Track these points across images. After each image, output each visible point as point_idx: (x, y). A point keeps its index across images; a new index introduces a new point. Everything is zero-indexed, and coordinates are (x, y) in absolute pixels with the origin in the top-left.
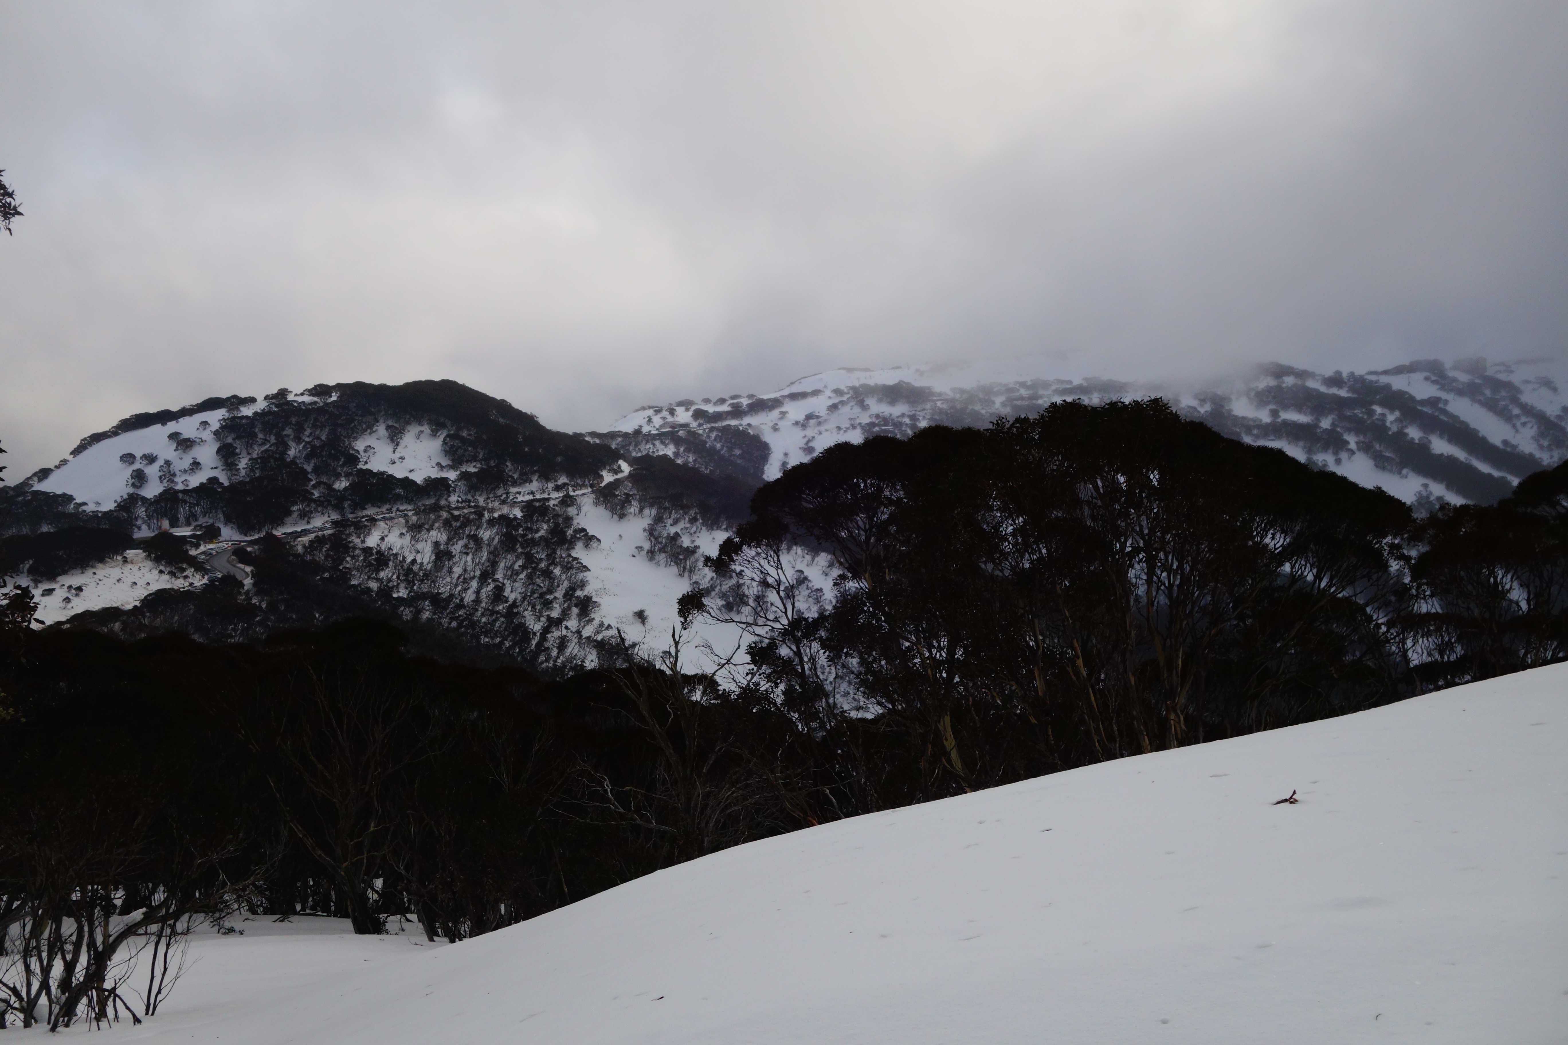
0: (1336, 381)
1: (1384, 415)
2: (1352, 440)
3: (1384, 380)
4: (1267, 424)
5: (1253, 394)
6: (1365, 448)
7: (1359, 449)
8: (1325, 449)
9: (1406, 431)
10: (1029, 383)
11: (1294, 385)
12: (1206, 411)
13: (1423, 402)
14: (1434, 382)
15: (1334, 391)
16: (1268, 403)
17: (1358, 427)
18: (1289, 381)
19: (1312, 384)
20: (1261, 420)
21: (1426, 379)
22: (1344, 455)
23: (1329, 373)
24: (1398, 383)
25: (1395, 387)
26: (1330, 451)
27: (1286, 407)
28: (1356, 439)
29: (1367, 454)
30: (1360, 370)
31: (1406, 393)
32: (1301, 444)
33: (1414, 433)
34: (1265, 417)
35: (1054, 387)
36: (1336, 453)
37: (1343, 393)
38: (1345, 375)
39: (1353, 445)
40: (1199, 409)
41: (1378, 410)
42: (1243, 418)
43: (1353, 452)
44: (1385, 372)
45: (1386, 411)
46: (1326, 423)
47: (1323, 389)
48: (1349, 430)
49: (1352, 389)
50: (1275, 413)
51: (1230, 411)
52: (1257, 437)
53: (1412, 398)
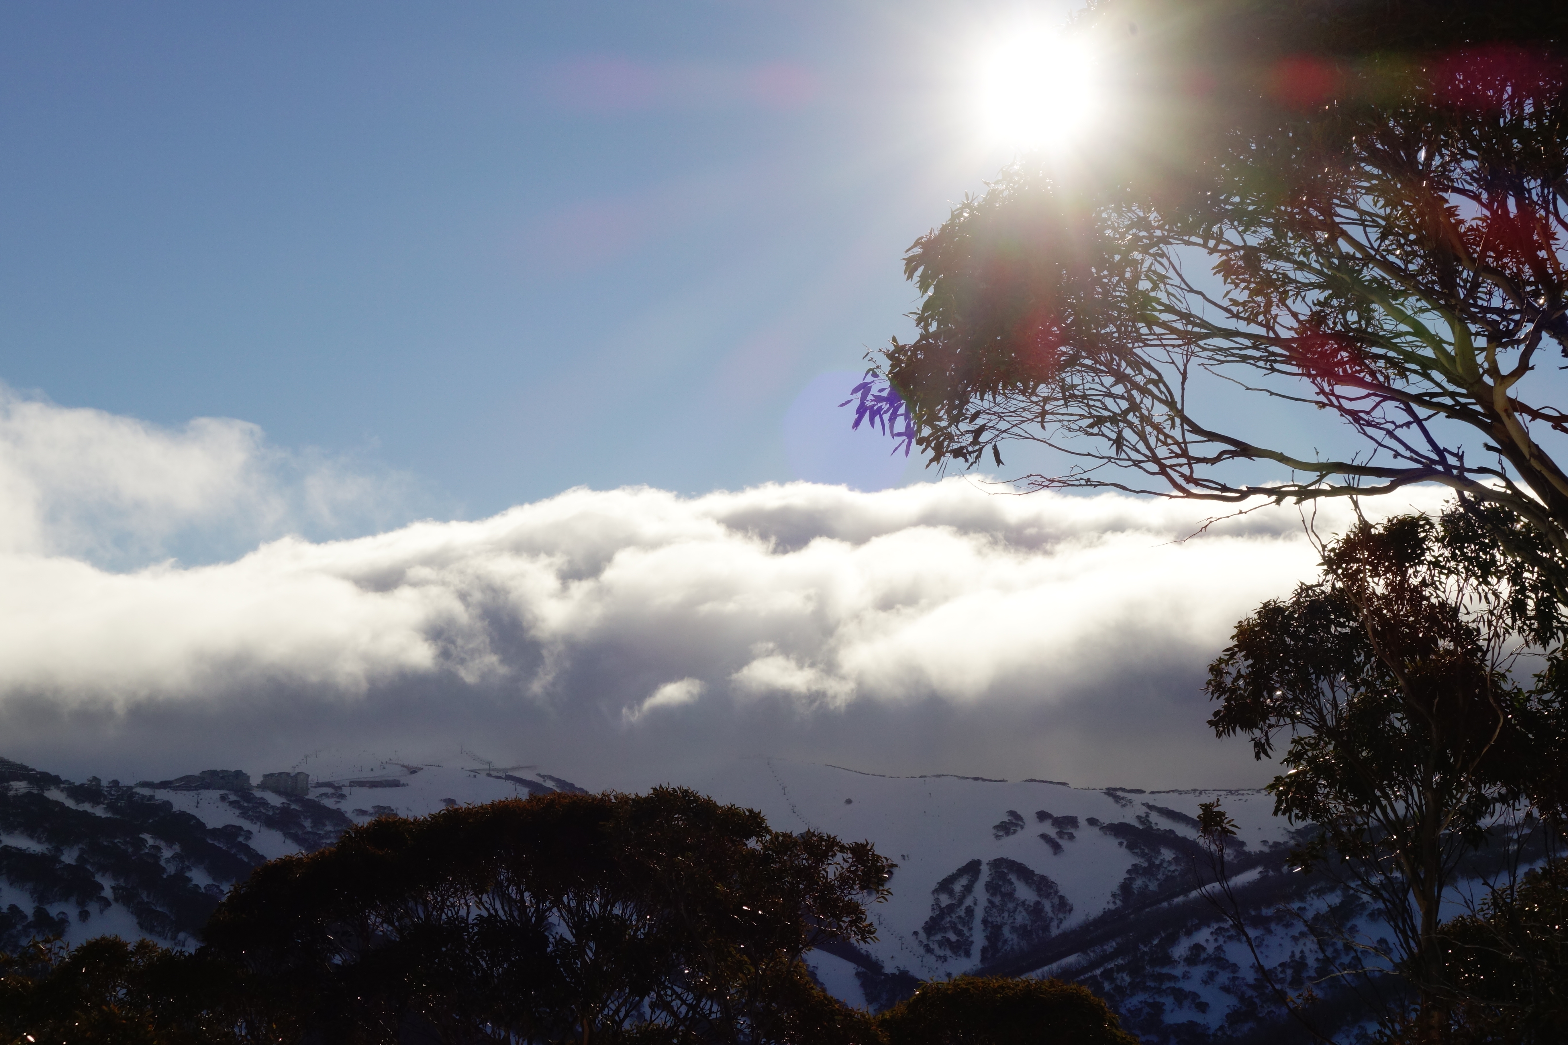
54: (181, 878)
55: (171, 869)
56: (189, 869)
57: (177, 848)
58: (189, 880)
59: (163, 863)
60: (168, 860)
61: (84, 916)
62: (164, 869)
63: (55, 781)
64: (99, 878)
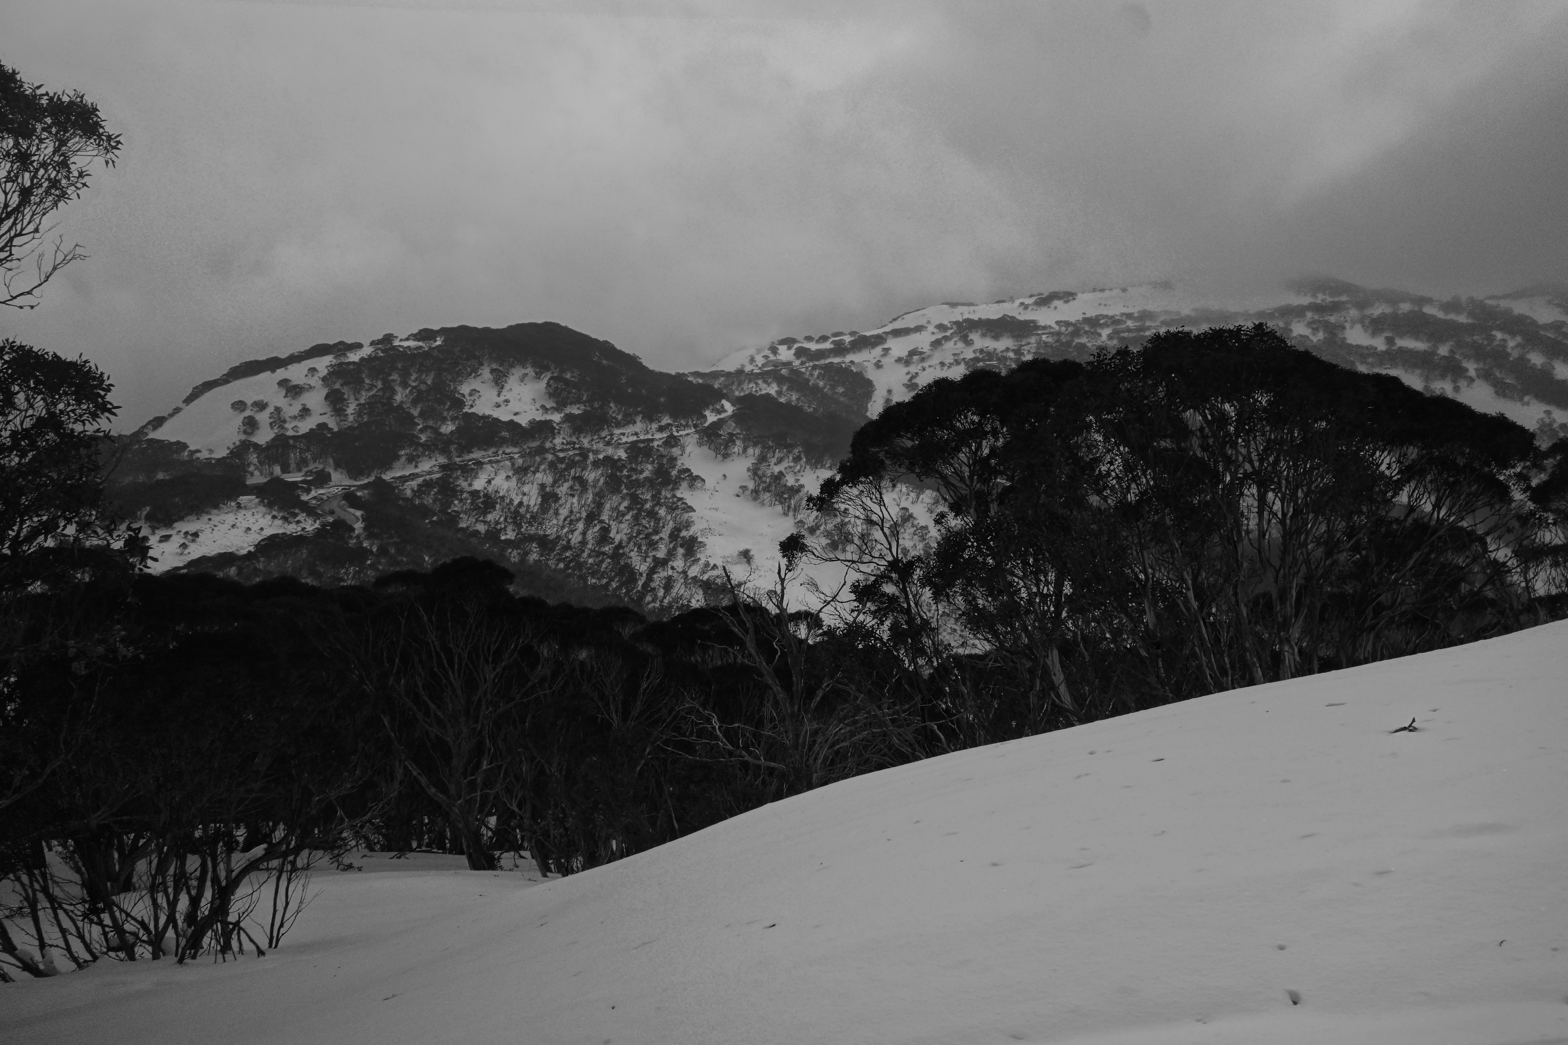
0: (1452, 306)
1: (1505, 340)
2: (1471, 367)
3: (1504, 304)
4: (1382, 351)
5: (1367, 322)
6: (1486, 375)
7: (1478, 377)
8: (1443, 377)
9: (1528, 356)
10: (1136, 315)
11: (1410, 312)
12: (1319, 340)
13: (1546, 327)
15: (1452, 316)
16: (1382, 331)
17: (1479, 354)
18: (1405, 307)
19: (1428, 310)
20: (1376, 348)
22: (1462, 383)
23: (1446, 298)
24: (1520, 308)
25: (1517, 312)
26: (1449, 378)
27: (1402, 336)
28: (1475, 366)
29: (1487, 381)
31: (1528, 317)
32: (1418, 372)
33: (1537, 359)
34: (1380, 344)
35: (1162, 318)
36: (1454, 381)
37: (1462, 319)
38: (1464, 299)
39: (1472, 373)
40: (1311, 337)
41: (1499, 335)
42: (1358, 346)
43: (1471, 380)
45: (1507, 337)
46: (1443, 350)
47: (1441, 315)
48: (1467, 357)
49: (1471, 314)
50: (1390, 341)
51: (1345, 338)
52: (1372, 365)
53: (1534, 323)
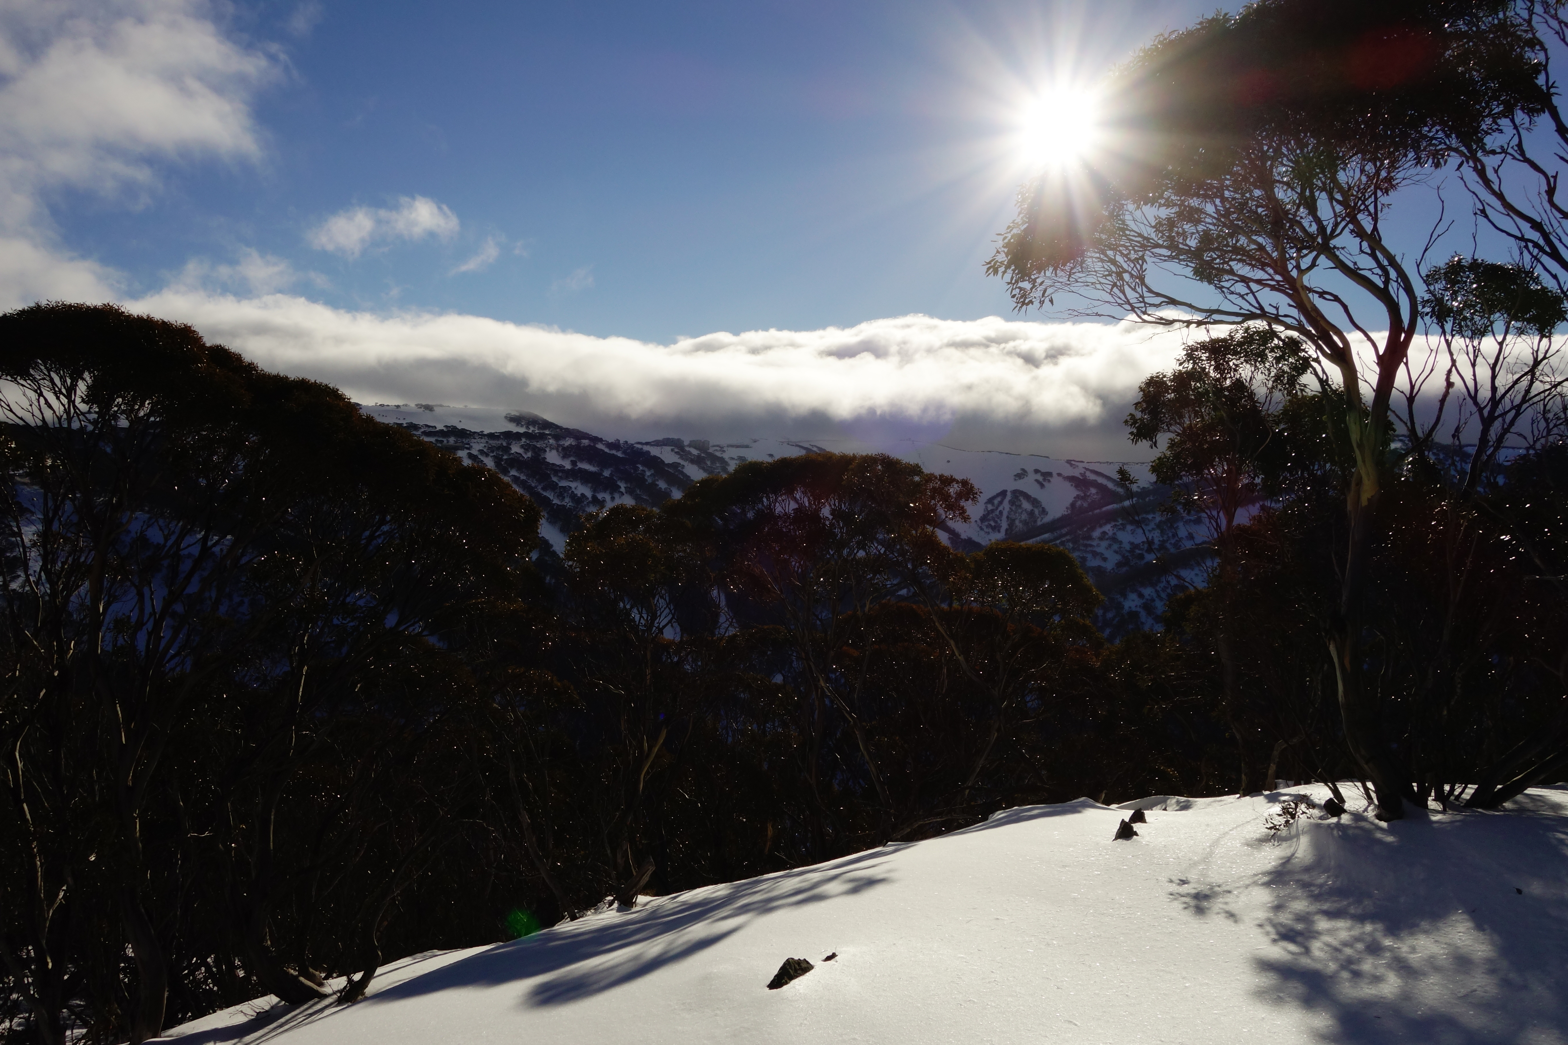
14: (676, 452)
21: (672, 450)
30: (631, 441)
44: (647, 444)
54: (654, 485)
55: (650, 481)
56: (658, 480)
57: (652, 471)
58: (658, 485)
59: (646, 477)
60: (648, 476)
61: (613, 499)
62: (647, 480)
63: (601, 440)
64: (619, 483)
